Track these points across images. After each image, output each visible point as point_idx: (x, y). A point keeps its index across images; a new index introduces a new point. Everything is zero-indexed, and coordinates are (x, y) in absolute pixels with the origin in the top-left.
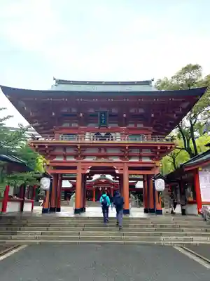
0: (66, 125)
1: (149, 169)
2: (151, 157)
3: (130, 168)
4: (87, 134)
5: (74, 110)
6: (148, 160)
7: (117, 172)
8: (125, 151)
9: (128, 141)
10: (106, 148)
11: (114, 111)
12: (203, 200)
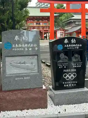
1: (48, 31)
2: (48, 28)
3: (44, 31)
6: (48, 29)
8: (43, 27)
9: (44, 25)
10: (39, 27)
12: (57, 37)
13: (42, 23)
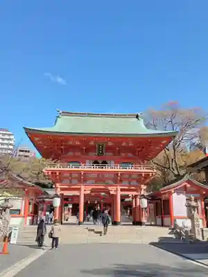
0: (71, 154)
2: (138, 181)
3: (122, 190)
4: (87, 161)
5: (78, 143)
7: (111, 193)
8: (117, 178)
9: (119, 169)
11: (110, 144)
12: (175, 214)
13: (112, 162)
